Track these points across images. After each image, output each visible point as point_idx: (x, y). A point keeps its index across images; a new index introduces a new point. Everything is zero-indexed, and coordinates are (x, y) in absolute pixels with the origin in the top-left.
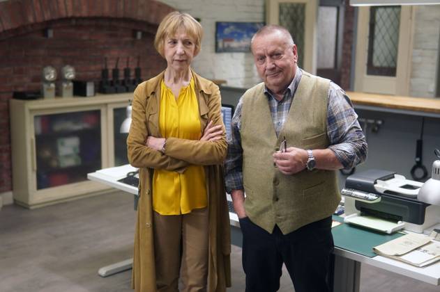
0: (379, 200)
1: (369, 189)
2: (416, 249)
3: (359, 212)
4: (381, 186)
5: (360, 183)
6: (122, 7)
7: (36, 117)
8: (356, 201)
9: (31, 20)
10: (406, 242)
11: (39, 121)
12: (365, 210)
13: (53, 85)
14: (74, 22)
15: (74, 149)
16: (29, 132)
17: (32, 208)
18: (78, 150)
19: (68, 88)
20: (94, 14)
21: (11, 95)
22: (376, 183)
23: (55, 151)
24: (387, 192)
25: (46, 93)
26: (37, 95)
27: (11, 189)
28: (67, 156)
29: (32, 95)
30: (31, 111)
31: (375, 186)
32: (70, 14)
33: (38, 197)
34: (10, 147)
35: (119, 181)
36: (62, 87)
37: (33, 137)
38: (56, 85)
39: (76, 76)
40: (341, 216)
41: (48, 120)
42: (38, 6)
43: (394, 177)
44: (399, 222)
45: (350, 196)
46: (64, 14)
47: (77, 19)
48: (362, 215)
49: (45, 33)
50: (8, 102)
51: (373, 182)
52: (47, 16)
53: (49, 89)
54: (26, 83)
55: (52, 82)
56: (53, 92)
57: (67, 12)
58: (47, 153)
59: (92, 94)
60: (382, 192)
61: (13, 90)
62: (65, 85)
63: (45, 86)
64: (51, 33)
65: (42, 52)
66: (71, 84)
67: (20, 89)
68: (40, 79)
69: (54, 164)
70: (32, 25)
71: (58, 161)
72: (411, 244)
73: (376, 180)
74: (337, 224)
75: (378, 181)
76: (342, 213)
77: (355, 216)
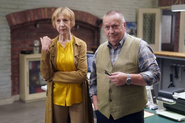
1: (170, 97)
3: (165, 109)
4: (176, 96)
5: (166, 94)
7: (30, 62)
8: (164, 103)
9: (29, 20)
11: (31, 64)
12: (168, 108)
13: (38, 48)
16: (26, 68)
17: (27, 102)
21: (20, 52)
22: (173, 94)
23: (38, 77)
24: (179, 99)
25: (35, 51)
26: (31, 52)
27: (19, 93)
29: (29, 52)
30: (27, 59)
31: (173, 95)
32: (46, 17)
33: (29, 97)
34: (19, 75)
37: (28, 71)
40: (156, 111)
41: (36, 63)
42: (32, 14)
43: (184, 91)
45: (161, 100)
46: (44, 17)
48: (167, 110)
49: (36, 26)
50: (18, 55)
51: (172, 93)
52: (36, 18)
54: (27, 47)
56: (38, 51)
58: (34, 78)
60: (177, 99)
61: (21, 50)
63: (35, 48)
64: (38, 26)
65: (34, 34)
67: (24, 50)
68: (32, 45)
69: (38, 83)
70: (30, 22)
73: (174, 93)
74: (152, 114)
75: (175, 93)
76: (157, 109)
77: (163, 111)
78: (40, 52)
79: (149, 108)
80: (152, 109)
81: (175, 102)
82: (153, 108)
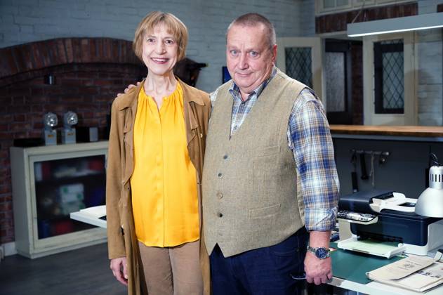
0: (376, 220)
1: (364, 209)
2: (417, 272)
3: (356, 236)
4: (378, 205)
6: (125, 52)
7: (36, 163)
8: (351, 224)
9: (30, 66)
10: (406, 265)
11: (39, 168)
12: (363, 233)
13: (54, 131)
14: (76, 68)
15: (79, 196)
17: (32, 257)
18: (82, 197)
19: (70, 134)
20: (97, 59)
21: (12, 142)
22: (371, 202)
23: (57, 198)
24: (384, 210)
25: (47, 140)
26: (39, 142)
27: (13, 240)
28: (71, 203)
29: (33, 142)
31: (371, 205)
32: (71, 61)
34: (12, 197)
35: (101, 218)
36: (64, 132)
37: (33, 184)
38: (57, 131)
39: (79, 122)
40: (336, 242)
41: (49, 167)
42: (38, 52)
43: (392, 196)
44: (400, 245)
45: (345, 218)
46: (65, 61)
47: (78, 64)
48: (359, 240)
49: (47, 82)
50: (8, 150)
51: (368, 201)
52: (47, 62)
53: (50, 137)
54: (29, 130)
55: (53, 128)
56: (55, 139)
57: (68, 59)
58: (49, 202)
59: (96, 139)
60: (379, 211)
61: (15, 137)
62: (67, 131)
63: (47, 133)
65: (44, 99)
66: (74, 130)
67: (22, 137)
68: (42, 126)
69: (57, 211)
70: (32, 71)
71: (61, 209)
72: (412, 266)
73: (372, 199)
75: (374, 200)
76: (337, 238)
77: (350, 241)
78: (60, 141)
81: (377, 218)
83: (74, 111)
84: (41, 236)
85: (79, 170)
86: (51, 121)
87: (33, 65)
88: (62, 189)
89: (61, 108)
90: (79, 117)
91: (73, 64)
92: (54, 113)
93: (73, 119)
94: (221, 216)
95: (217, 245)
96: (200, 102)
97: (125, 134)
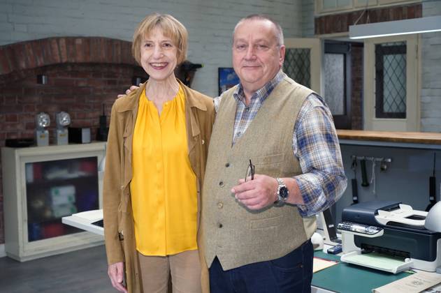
0: (381, 233)
1: (369, 221)
2: (427, 290)
3: (360, 249)
4: (383, 217)
5: (358, 215)
6: (119, 53)
7: (27, 164)
8: (355, 235)
9: (23, 65)
10: (414, 283)
11: (30, 169)
12: (366, 246)
13: (47, 132)
14: (69, 68)
15: (70, 198)
16: (20, 181)
17: (22, 261)
18: (74, 200)
19: (63, 135)
20: (90, 59)
21: (4, 142)
22: (377, 214)
23: (49, 200)
24: (390, 223)
25: (39, 139)
26: (30, 142)
28: (63, 206)
29: (25, 142)
30: (21, 157)
31: (376, 217)
35: (93, 224)
36: (56, 133)
37: (24, 186)
38: (50, 132)
39: (72, 122)
40: (338, 255)
41: (41, 168)
42: (31, 51)
43: (399, 207)
44: (407, 259)
45: (349, 230)
47: (73, 65)
48: (363, 253)
49: (40, 81)
50: (1, 151)
51: (373, 213)
52: (40, 62)
53: (43, 137)
54: (20, 130)
55: (45, 128)
56: (47, 139)
57: (61, 58)
58: (39, 204)
59: (89, 141)
60: (385, 224)
61: (6, 138)
62: (60, 132)
63: (39, 133)
64: (45, 80)
65: (36, 99)
66: (66, 131)
67: (13, 137)
68: (34, 126)
69: (48, 214)
70: (25, 71)
71: (52, 211)
72: (420, 284)
73: (377, 210)
74: (332, 264)
75: (379, 211)
76: (340, 251)
77: (354, 254)
78: (52, 141)
79: (321, 250)
80: (329, 252)
81: (382, 232)
82: (332, 251)
83: (67, 111)
84: (31, 239)
85: (70, 172)
86: (43, 121)
87: (27, 64)
88: (53, 191)
89: (53, 108)
90: (72, 118)
91: (67, 63)
92: (46, 113)
93: (65, 119)
94: (221, 226)
95: (216, 258)
96: (202, 107)
97: (125, 138)
